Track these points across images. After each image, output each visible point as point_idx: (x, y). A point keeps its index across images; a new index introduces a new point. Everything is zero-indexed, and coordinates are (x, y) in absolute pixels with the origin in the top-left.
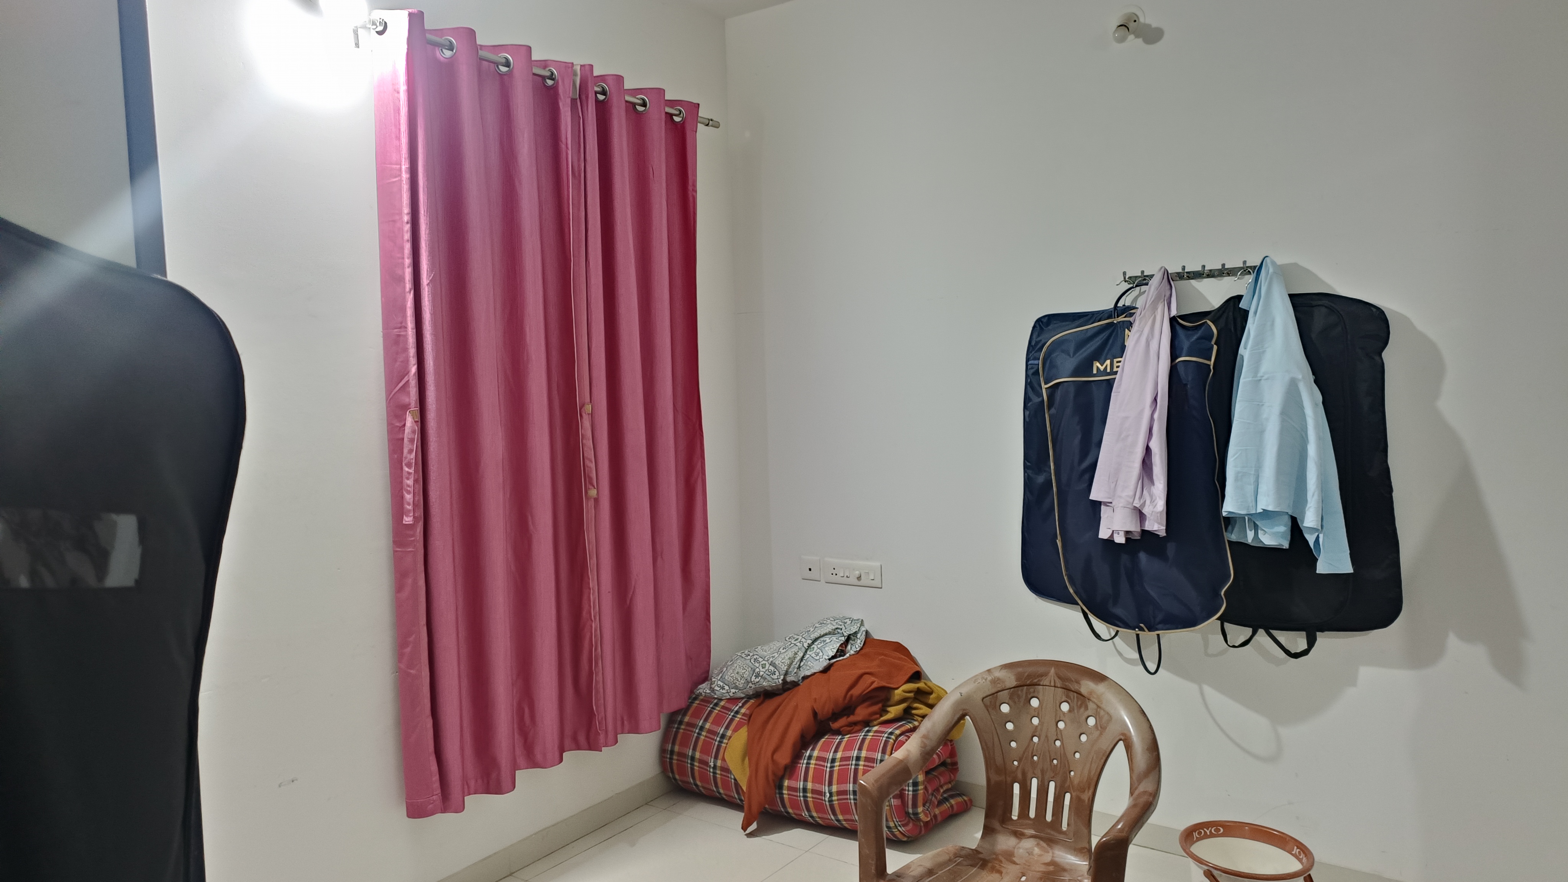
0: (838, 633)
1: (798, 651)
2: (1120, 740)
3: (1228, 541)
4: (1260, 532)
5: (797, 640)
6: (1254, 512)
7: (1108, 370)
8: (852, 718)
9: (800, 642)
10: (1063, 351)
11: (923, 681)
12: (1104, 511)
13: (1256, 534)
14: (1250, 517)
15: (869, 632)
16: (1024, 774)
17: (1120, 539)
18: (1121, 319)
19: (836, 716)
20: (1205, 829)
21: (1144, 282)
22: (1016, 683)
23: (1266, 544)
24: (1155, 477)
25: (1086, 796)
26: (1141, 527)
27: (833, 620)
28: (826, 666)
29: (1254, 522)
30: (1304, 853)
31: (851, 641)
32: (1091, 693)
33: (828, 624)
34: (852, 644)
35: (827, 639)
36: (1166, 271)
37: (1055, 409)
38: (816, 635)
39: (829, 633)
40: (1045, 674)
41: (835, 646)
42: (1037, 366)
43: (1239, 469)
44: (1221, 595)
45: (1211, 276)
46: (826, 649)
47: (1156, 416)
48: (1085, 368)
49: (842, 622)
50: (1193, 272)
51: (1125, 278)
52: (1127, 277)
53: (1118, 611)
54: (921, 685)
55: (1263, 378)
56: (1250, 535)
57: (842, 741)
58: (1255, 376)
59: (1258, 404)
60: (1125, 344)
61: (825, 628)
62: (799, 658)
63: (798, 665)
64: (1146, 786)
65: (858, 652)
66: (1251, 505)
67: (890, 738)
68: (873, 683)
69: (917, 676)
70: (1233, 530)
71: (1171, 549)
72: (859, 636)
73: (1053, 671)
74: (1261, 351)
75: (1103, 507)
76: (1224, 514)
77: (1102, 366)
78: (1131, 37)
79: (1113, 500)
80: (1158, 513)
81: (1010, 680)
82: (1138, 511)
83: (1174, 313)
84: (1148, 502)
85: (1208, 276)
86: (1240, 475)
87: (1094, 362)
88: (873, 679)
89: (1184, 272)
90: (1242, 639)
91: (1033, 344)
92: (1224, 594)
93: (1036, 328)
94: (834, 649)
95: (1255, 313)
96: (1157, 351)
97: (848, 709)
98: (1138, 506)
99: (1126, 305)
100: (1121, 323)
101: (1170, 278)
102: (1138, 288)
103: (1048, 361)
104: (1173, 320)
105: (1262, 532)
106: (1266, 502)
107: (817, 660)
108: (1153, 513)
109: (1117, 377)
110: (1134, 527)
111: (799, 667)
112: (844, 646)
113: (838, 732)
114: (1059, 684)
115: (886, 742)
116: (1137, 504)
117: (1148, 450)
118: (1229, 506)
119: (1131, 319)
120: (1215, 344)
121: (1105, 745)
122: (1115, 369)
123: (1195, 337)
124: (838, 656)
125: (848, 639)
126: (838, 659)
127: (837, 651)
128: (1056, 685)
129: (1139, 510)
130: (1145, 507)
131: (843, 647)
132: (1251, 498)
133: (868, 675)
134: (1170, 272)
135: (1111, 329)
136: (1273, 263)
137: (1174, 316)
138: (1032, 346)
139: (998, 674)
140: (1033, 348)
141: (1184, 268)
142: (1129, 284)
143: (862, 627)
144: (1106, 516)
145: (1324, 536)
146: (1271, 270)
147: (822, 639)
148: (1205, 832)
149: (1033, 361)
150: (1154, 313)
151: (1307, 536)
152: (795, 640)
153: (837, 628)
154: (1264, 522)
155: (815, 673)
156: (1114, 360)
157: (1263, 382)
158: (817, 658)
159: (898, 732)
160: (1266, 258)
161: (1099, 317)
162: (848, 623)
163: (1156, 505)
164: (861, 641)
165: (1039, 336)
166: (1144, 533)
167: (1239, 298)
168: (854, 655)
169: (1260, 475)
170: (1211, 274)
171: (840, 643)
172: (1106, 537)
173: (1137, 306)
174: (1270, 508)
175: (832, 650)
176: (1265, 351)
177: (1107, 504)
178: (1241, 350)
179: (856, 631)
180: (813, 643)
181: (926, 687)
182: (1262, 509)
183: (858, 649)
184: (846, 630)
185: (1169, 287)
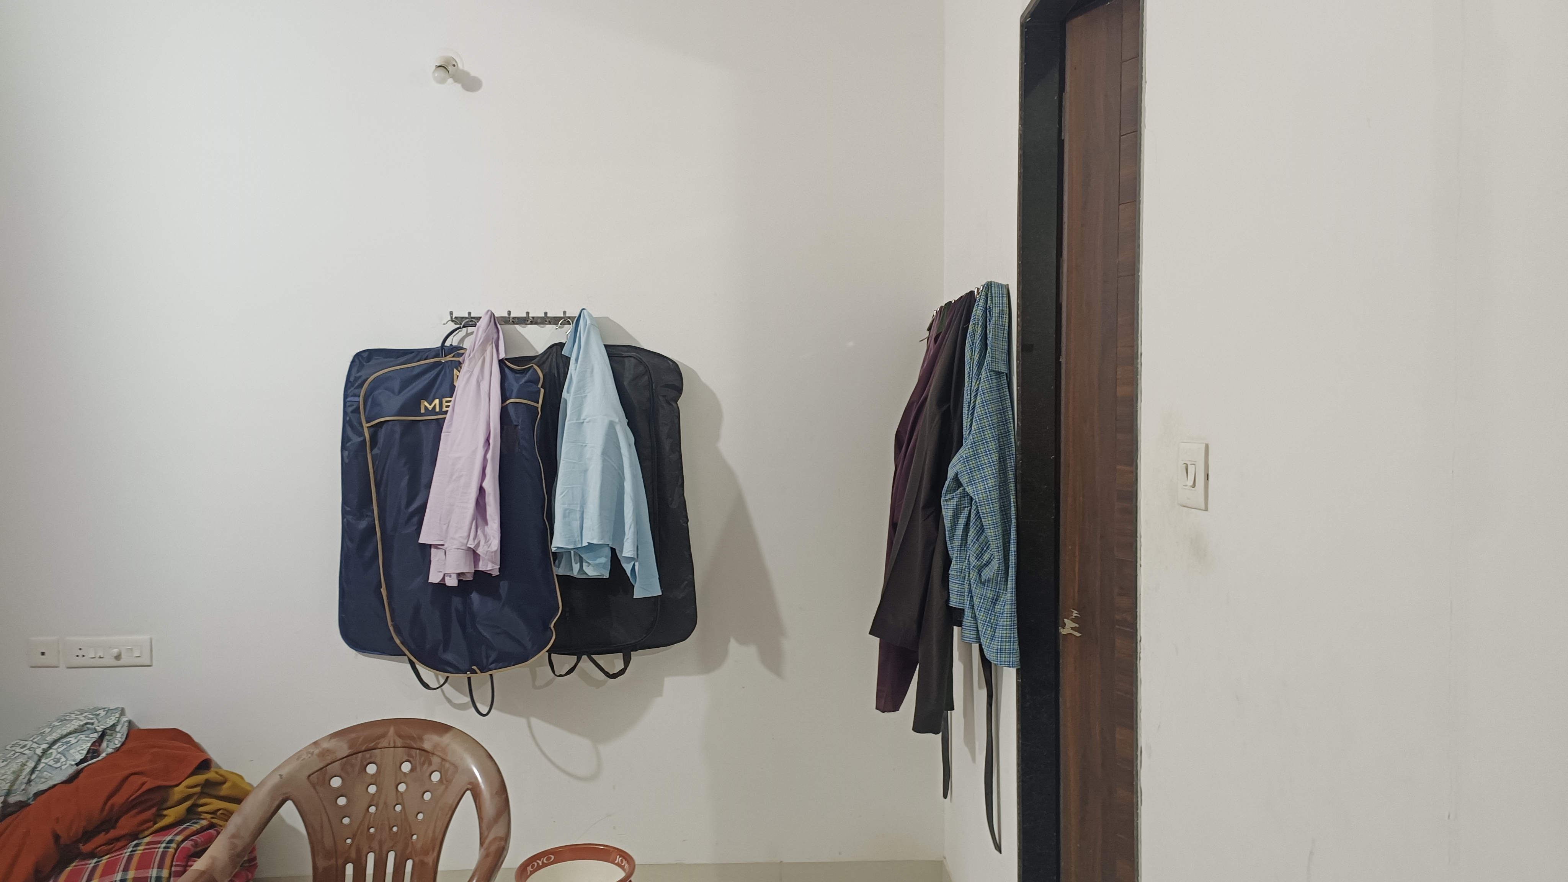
0: (89, 729)
1: (27, 762)
2: (468, 789)
3: (557, 575)
4: (584, 564)
5: (25, 746)
6: (580, 546)
7: (437, 410)
8: (113, 834)
9: (29, 749)
10: (387, 389)
11: (213, 769)
12: (436, 556)
13: (581, 566)
14: (576, 551)
15: (133, 722)
16: (358, 851)
17: (452, 582)
18: (449, 358)
19: (87, 835)
20: (538, 861)
21: (471, 323)
22: (349, 751)
23: (590, 575)
24: (488, 517)
25: (430, 860)
26: (475, 567)
27: (79, 713)
28: (72, 774)
29: (579, 555)
30: (626, 860)
31: (107, 737)
32: (436, 746)
33: (73, 720)
34: (109, 741)
35: (72, 739)
36: (492, 315)
37: (378, 449)
38: (55, 736)
39: (75, 731)
40: (384, 735)
41: (84, 747)
42: (357, 403)
43: (566, 506)
44: (550, 628)
45: (534, 323)
46: (72, 751)
47: (489, 456)
48: (412, 407)
49: (93, 715)
50: (518, 318)
51: (452, 318)
52: (453, 317)
53: (449, 657)
54: (210, 775)
55: (585, 421)
56: (576, 567)
57: (98, 865)
58: (579, 418)
59: (582, 445)
60: (455, 384)
61: (68, 725)
62: (28, 769)
63: (27, 779)
64: (497, 831)
65: (117, 750)
66: (577, 540)
67: (168, 848)
68: (143, 784)
69: (206, 764)
70: (560, 564)
71: (504, 586)
72: (118, 728)
73: (392, 730)
74: (583, 395)
75: (433, 550)
76: (553, 550)
77: (430, 405)
78: (450, 80)
79: (445, 542)
80: (492, 552)
81: (342, 749)
82: (472, 552)
83: (502, 356)
84: (482, 542)
85: (532, 323)
86: (567, 511)
87: (422, 401)
88: (144, 779)
89: (509, 318)
90: (567, 668)
91: (352, 379)
92: (554, 627)
93: (354, 363)
94: (83, 750)
95: (577, 360)
96: (488, 392)
97: (108, 823)
98: (472, 546)
99: (453, 344)
100: (450, 362)
101: (496, 322)
102: (465, 329)
103: (370, 400)
104: (501, 362)
105: (586, 564)
106: (591, 536)
107: (57, 768)
108: (488, 553)
109: (448, 416)
110: (467, 569)
111: (29, 781)
112: (97, 744)
113: (92, 855)
114: (399, 742)
115: (164, 854)
116: (471, 545)
117: (481, 491)
118: (558, 542)
119: (461, 359)
120: (542, 387)
121: (450, 799)
122: (444, 409)
123: (523, 381)
124: (89, 758)
125: (103, 734)
126: (90, 762)
127: (88, 753)
128: (396, 745)
129: (474, 551)
130: (479, 548)
131: (96, 746)
132: (577, 533)
133: (133, 776)
134: (496, 316)
135: (440, 367)
136: (590, 315)
137: (502, 359)
138: (351, 382)
139: (326, 745)
140: (352, 384)
141: (509, 313)
142: (455, 324)
143: (122, 717)
144: (436, 559)
145: (639, 564)
146: (588, 322)
147: (64, 740)
148: (538, 864)
149: (352, 398)
150: (483, 354)
151: (624, 565)
152: (22, 748)
153: (86, 724)
154: (588, 554)
155: (55, 786)
156: (443, 399)
157: (585, 424)
158: (58, 765)
159: (179, 838)
160: (583, 310)
161: (426, 355)
162: (101, 715)
163: (490, 544)
164: (122, 735)
165: (358, 371)
166: (477, 573)
167: (561, 345)
168: (112, 753)
169: (585, 510)
170: (535, 321)
171: (92, 742)
172: (437, 581)
173: (464, 347)
174: (595, 542)
175: (81, 752)
176: (586, 395)
177: (437, 547)
178: (565, 394)
179: (114, 724)
180: (50, 747)
181: (217, 776)
182: (588, 543)
183: (118, 746)
184: (99, 724)
185: (495, 330)
